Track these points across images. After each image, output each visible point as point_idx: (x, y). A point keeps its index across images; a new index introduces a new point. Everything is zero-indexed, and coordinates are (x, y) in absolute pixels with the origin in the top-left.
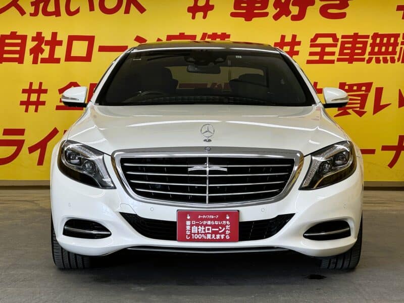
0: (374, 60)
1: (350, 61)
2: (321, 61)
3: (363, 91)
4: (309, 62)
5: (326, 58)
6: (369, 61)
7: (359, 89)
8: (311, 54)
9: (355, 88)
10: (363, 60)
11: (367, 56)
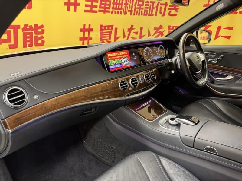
0: (114, 12)
1: (105, 12)
2: (91, 11)
3: (110, 30)
4: (86, 11)
5: (94, 9)
6: (112, 13)
7: (108, 29)
8: (87, 6)
9: (107, 28)
10: (109, 12)
11: (111, 10)
